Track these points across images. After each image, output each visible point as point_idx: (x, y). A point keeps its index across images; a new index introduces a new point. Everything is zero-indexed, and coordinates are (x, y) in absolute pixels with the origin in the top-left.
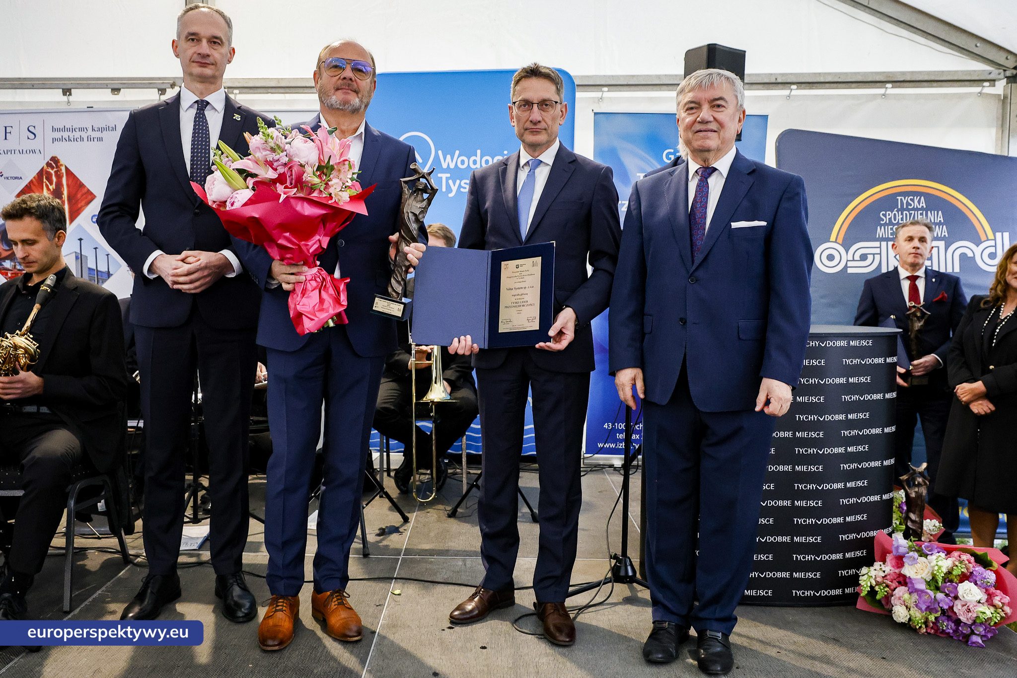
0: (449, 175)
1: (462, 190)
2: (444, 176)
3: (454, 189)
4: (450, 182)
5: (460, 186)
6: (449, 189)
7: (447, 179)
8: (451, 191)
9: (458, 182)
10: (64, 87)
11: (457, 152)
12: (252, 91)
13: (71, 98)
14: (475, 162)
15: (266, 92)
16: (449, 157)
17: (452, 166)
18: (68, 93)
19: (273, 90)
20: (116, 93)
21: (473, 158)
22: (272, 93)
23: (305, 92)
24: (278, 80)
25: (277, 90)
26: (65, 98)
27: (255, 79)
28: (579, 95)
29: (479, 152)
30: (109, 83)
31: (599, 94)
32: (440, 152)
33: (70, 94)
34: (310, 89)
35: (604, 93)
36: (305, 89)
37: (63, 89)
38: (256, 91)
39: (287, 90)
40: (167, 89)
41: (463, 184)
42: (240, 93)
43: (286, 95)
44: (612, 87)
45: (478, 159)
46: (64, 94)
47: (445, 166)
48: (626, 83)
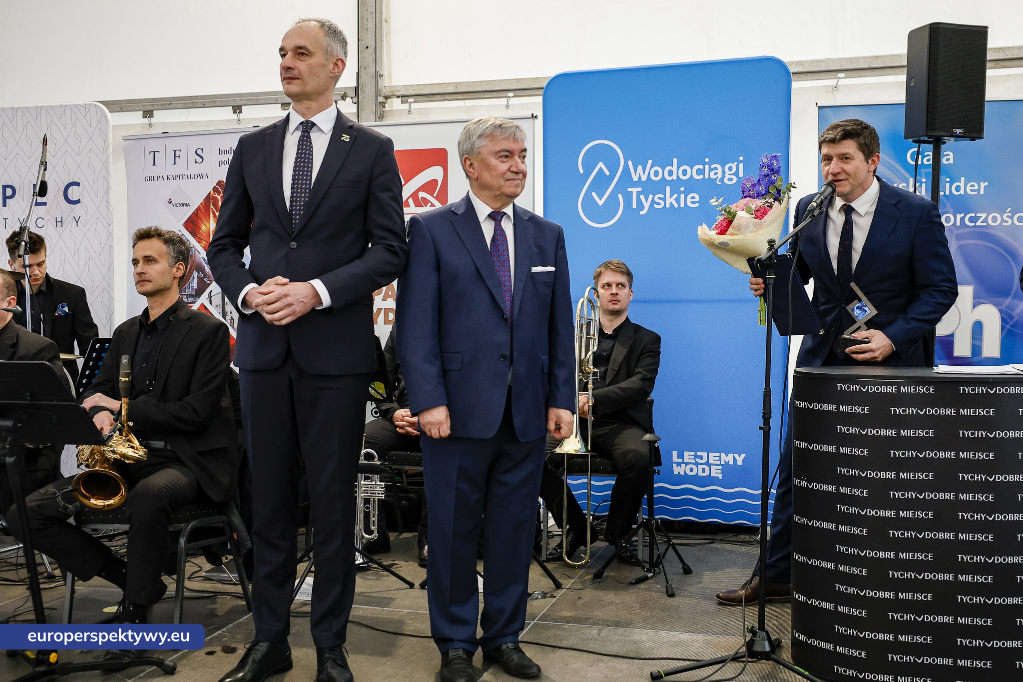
0: (640, 189)
1: (655, 206)
2: (634, 190)
3: (647, 205)
4: (642, 197)
5: (653, 202)
6: (640, 206)
7: (639, 193)
8: (643, 208)
9: (651, 196)
10: (234, 104)
11: (650, 162)
12: (427, 99)
13: (241, 116)
14: (670, 173)
15: (443, 98)
16: (640, 168)
17: (644, 178)
18: (238, 111)
19: (451, 97)
20: (286, 108)
21: (668, 168)
22: (449, 100)
23: (484, 97)
24: (456, 84)
25: (455, 97)
26: (235, 116)
27: (431, 84)
28: (795, 85)
29: (675, 160)
30: (278, 98)
31: (833, 82)
32: (630, 163)
33: (241, 112)
34: (490, 93)
35: (840, 80)
36: (486, 93)
37: (233, 106)
38: (432, 99)
39: (466, 96)
40: (338, 101)
41: (656, 200)
42: (415, 102)
43: (466, 101)
44: (849, 73)
45: (674, 169)
46: (235, 112)
47: (635, 178)
48: (867, 66)
